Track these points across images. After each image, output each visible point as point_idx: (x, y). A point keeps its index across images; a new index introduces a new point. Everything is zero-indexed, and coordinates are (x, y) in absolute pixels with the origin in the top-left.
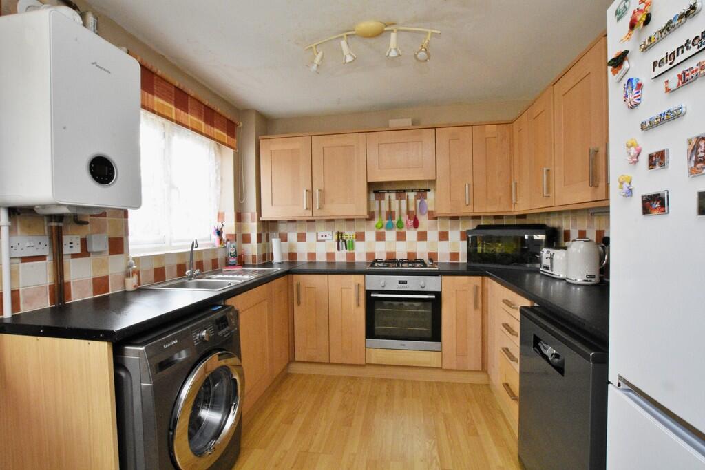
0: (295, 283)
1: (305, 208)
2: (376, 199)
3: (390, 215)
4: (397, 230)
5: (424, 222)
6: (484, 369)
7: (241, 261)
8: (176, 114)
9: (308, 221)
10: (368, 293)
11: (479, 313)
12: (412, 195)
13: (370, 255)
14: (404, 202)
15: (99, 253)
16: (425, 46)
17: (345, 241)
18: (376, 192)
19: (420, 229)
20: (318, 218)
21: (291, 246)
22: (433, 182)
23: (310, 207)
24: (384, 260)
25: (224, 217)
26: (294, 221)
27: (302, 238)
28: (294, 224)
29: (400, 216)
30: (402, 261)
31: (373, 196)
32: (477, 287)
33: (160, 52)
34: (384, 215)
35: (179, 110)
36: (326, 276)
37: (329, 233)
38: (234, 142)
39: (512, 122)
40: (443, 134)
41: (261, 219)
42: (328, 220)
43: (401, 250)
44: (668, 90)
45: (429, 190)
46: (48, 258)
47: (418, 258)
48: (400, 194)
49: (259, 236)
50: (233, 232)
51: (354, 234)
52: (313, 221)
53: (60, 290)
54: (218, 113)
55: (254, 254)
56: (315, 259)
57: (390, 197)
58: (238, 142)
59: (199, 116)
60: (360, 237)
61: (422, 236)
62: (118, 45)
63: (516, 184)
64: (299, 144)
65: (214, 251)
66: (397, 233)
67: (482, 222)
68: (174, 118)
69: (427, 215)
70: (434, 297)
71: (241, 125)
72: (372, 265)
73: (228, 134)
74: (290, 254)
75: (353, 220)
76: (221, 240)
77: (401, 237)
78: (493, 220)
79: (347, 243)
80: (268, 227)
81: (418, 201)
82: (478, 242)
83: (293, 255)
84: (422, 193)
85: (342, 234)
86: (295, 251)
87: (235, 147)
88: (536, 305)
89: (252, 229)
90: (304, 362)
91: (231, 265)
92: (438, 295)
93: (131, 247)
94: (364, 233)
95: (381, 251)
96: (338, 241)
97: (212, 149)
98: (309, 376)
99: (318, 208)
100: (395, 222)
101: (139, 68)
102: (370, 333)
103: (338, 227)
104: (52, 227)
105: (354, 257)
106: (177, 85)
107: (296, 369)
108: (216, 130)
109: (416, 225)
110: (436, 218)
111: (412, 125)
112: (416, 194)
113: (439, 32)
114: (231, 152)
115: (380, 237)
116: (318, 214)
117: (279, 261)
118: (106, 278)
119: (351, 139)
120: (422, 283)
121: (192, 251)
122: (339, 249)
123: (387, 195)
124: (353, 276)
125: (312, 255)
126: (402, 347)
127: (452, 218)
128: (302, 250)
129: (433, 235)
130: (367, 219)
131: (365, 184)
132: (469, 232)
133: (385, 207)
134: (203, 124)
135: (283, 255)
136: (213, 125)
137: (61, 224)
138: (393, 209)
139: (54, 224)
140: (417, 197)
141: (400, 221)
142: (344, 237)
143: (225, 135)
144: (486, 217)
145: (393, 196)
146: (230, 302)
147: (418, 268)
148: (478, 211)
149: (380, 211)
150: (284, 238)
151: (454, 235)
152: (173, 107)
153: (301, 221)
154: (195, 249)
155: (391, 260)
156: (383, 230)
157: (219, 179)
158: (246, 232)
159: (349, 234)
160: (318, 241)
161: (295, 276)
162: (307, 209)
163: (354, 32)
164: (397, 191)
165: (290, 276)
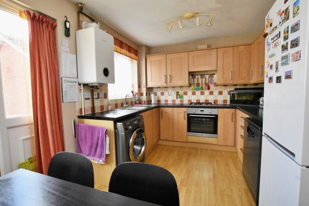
0: (161, 111)
1: (164, 82)
2: (192, 78)
3: (198, 85)
4: (201, 91)
5: (212, 87)
6: (235, 145)
7: (140, 102)
8: (120, 50)
9: (165, 87)
10: (188, 115)
11: (233, 123)
12: (207, 76)
13: (190, 101)
14: (204, 79)
15: (101, 98)
16: (210, 21)
17: (179, 95)
18: (192, 75)
19: (210, 90)
20: (169, 86)
21: (158, 98)
22: (216, 71)
23: (166, 82)
24: (195, 102)
25: (134, 86)
26: (160, 87)
27: (162, 94)
28: (159, 89)
29: (202, 85)
30: (202, 103)
31: (191, 77)
32: (233, 113)
33: (115, 29)
34: (195, 85)
35: (121, 49)
36: (172, 108)
37: (173, 92)
38: (137, 58)
39: (251, 44)
40: (220, 51)
41: (147, 87)
42: (173, 87)
43: (202, 99)
44: (273, 48)
45: (214, 74)
46: (90, 99)
47: (209, 102)
48: (202, 76)
49: (146, 93)
50: (137, 92)
51: (183, 92)
52: (167, 87)
53: (93, 108)
54: (132, 48)
55: (145, 100)
56: (168, 102)
57: (198, 77)
58: (139, 58)
59: (126, 50)
60: (186, 93)
61: (211, 93)
62: (104, 30)
63: (252, 71)
64: (161, 57)
65: (131, 99)
66: (201, 92)
67: (238, 87)
68: (119, 52)
69: (213, 84)
70: (215, 116)
71: (140, 51)
72: (191, 104)
73: (135, 55)
74: (158, 100)
75: (183, 87)
76: (133, 95)
77: (202, 93)
78: (243, 86)
79: (180, 95)
80: (150, 90)
81: (210, 79)
82: (236, 96)
83: (159, 101)
84: (212, 75)
85: (178, 92)
86: (160, 99)
87: (138, 60)
88: (251, 117)
89: (144, 91)
90: (164, 140)
91: (137, 104)
92: (217, 116)
93: (109, 97)
94: (187, 92)
95: (194, 99)
96: (177, 95)
97: (130, 61)
98: (166, 146)
99: (169, 82)
100: (200, 87)
101: (113, 38)
102: (189, 130)
103: (176, 90)
104: (91, 90)
105: (183, 102)
106: (120, 40)
107: (161, 142)
108: (132, 54)
109: (209, 88)
110: (217, 86)
111: (208, 47)
112: (209, 76)
113: (216, 15)
114: (136, 61)
115: (194, 94)
116: (169, 84)
117: (154, 103)
118: (103, 106)
119: (182, 55)
120: (210, 111)
121: (126, 98)
122: (177, 98)
123: (197, 77)
124: (183, 108)
125: (166, 101)
126: (201, 136)
127: (225, 85)
128: (163, 99)
129: (216, 93)
130: (188, 87)
131: (188, 72)
132: (231, 91)
133: (196, 81)
134: (128, 52)
135: (155, 101)
136: (130, 52)
137: (93, 89)
138: (199, 82)
139: (92, 89)
140: (209, 77)
141: (202, 87)
142: (179, 94)
143: (134, 55)
144: (239, 85)
145: (199, 77)
146: (141, 114)
147: (209, 105)
148: (235, 82)
149: (194, 83)
150: (156, 94)
151: (225, 93)
152: (119, 48)
153: (162, 87)
154: (127, 98)
155: (198, 103)
156: (195, 91)
157: (132, 72)
158: (141, 92)
159: (181, 92)
160: (169, 95)
161: (160, 108)
162: (165, 83)
163: (183, 17)
164: (201, 75)
165: (159, 108)
